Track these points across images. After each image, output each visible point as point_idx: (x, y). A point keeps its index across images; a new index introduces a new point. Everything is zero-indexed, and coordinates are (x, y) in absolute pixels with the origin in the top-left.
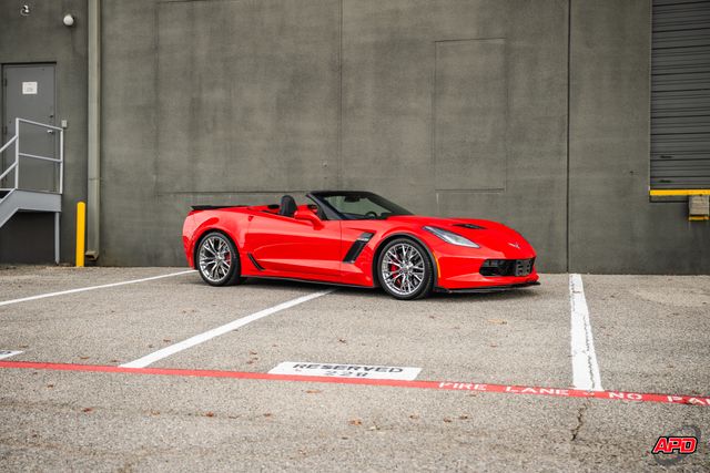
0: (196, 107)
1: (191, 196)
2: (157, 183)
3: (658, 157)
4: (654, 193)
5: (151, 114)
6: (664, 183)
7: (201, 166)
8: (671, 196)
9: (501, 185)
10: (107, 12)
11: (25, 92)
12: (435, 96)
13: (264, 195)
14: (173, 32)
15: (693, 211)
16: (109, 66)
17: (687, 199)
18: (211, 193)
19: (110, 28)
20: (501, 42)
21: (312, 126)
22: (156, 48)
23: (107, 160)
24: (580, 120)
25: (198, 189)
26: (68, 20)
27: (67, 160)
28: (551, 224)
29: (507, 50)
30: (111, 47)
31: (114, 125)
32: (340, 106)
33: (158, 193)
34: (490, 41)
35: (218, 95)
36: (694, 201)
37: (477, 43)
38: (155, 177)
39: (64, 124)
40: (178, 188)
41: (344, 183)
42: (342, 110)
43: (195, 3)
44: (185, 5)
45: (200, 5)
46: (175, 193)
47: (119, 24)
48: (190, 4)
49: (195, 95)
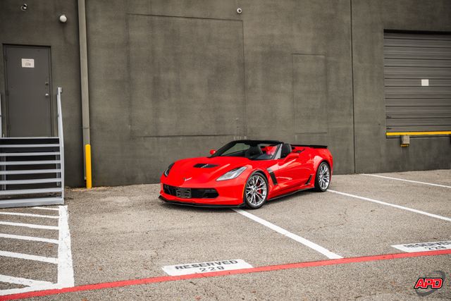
0: (156, 83)
1: (156, 139)
2: (131, 131)
4: (388, 134)
5: (125, 85)
6: (389, 129)
7: (161, 120)
8: (394, 136)
9: (325, 131)
10: (91, 16)
11: (24, 65)
12: (293, 83)
13: (202, 137)
14: (139, 33)
15: (404, 142)
16: (93, 53)
17: (401, 137)
18: (168, 136)
19: (92, 26)
20: (323, 57)
21: (229, 97)
22: (127, 43)
23: (94, 115)
24: (358, 99)
25: (160, 134)
26: (63, 18)
28: (348, 150)
29: (326, 62)
31: (99, 92)
32: (244, 86)
33: (132, 137)
34: (318, 56)
35: (171, 76)
36: (405, 138)
37: (312, 56)
38: (130, 126)
39: (60, 90)
40: (146, 133)
41: (248, 130)
42: (245, 89)
43: (153, 17)
44: (147, 17)
45: (157, 18)
46: (144, 137)
47: (100, 24)
48: (150, 17)
49: (156, 75)
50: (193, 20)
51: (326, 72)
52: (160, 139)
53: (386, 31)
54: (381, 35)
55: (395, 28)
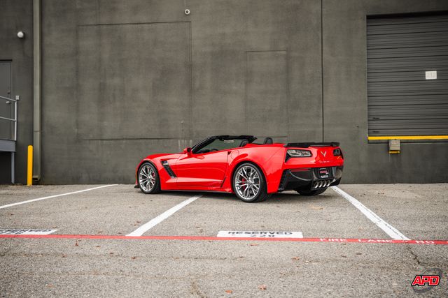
0: (102, 88)
1: (100, 141)
2: (78, 134)
3: (373, 118)
4: (370, 138)
5: (74, 92)
6: (375, 133)
7: (106, 123)
8: (379, 140)
9: (285, 134)
10: (45, 30)
12: (247, 83)
14: (87, 43)
15: (391, 148)
16: (47, 63)
17: (388, 142)
18: (112, 139)
19: (47, 40)
20: (284, 53)
21: (174, 99)
22: (77, 52)
23: (46, 119)
24: (330, 97)
25: (104, 137)
26: (20, 34)
27: (19, 120)
29: (288, 58)
30: (48, 51)
31: (50, 98)
32: (191, 88)
33: (79, 140)
34: (278, 52)
35: (116, 81)
37: (270, 53)
38: (76, 130)
39: (17, 98)
40: (91, 136)
41: (195, 133)
42: (192, 91)
43: (101, 27)
44: (95, 27)
45: (105, 27)
46: (90, 140)
47: (53, 38)
48: (98, 27)
49: (102, 81)
50: (139, 26)
51: (288, 69)
52: (104, 142)
53: (369, 18)
54: (362, 23)
55: (383, 12)
